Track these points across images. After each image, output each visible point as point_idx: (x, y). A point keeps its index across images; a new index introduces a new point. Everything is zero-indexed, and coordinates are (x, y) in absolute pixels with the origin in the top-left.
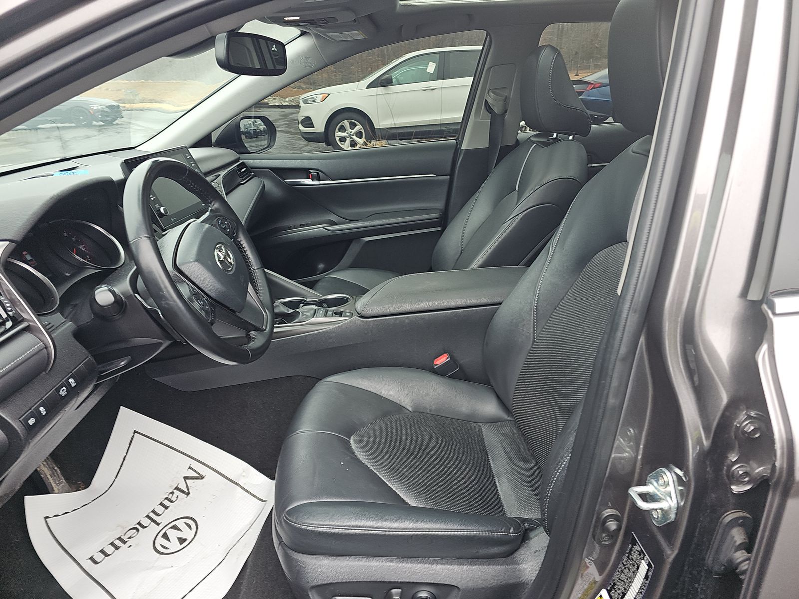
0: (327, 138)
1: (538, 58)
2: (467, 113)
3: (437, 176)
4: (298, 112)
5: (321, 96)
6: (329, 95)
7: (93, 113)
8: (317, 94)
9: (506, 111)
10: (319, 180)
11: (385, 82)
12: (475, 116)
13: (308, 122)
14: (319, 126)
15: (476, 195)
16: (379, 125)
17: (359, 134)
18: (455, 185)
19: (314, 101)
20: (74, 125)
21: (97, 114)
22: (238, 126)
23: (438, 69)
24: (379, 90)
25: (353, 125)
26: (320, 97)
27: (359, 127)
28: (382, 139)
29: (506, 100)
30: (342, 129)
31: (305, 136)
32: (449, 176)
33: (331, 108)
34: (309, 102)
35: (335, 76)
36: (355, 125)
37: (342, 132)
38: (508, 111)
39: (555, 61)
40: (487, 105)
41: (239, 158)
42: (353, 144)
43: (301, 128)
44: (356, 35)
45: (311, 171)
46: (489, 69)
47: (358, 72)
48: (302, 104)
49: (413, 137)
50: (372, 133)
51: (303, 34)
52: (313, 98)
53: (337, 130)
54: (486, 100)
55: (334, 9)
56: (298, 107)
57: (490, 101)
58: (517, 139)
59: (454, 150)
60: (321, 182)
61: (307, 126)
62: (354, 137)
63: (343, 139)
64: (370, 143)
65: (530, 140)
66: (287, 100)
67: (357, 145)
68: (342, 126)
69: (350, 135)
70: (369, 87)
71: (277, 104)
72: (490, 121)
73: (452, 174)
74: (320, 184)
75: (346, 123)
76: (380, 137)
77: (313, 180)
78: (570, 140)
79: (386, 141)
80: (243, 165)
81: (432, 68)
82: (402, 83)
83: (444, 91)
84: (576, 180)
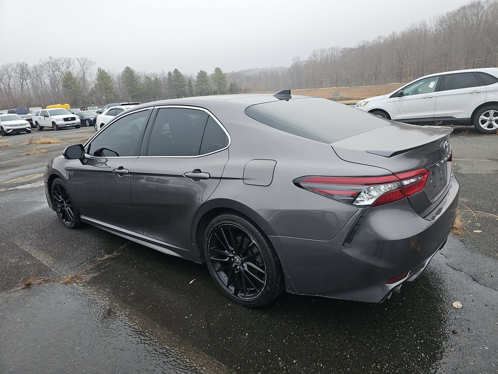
6: (368, 102)
26: (363, 104)
33: (367, 109)
70: (391, 97)
81: (432, 85)
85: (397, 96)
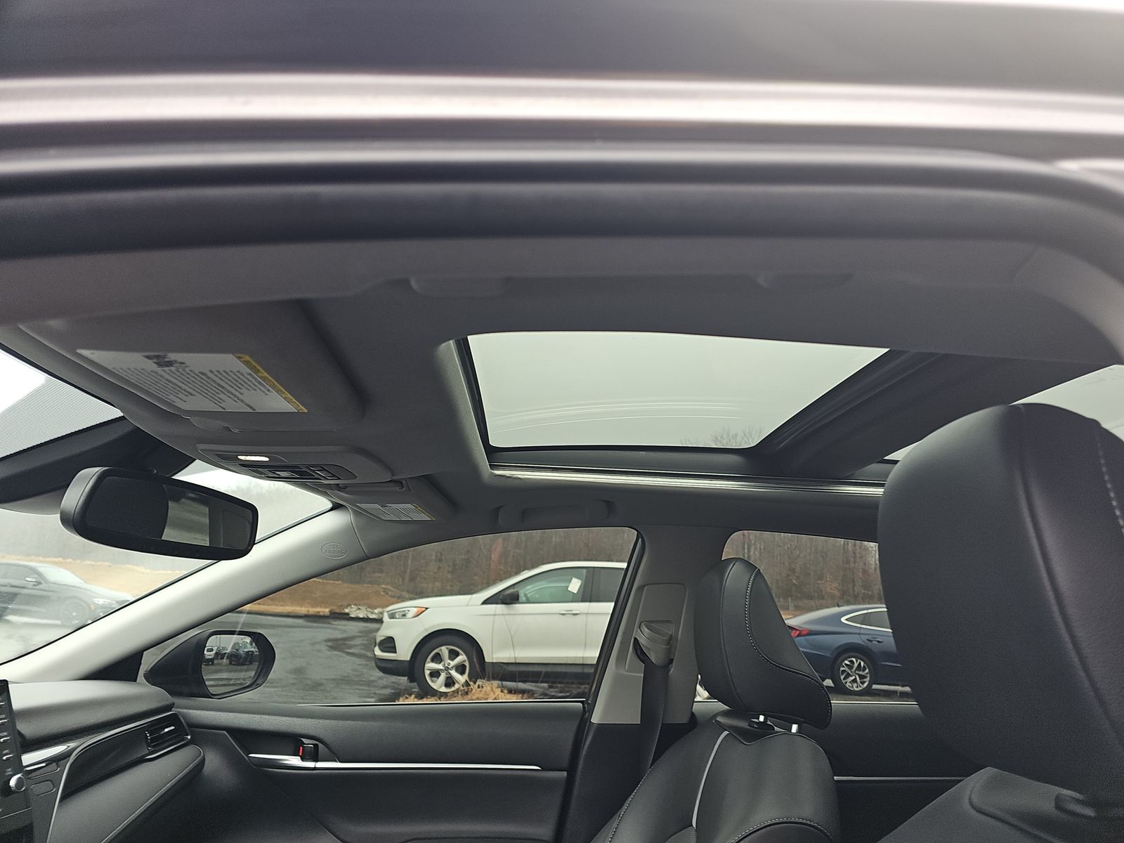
0: (412, 669)
1: (723, 580)
2: (605, 651)
3: (543, 769)
4: (378, 630)
5: (416, 609)
6: (427, 608)
7: (93, 609)
8: (412, 606)
9: (671, 661)
10: (316, 760)
11: (508, 598)
12: (616, 665)
13: (389, 644)
14: (404, 652)
15: (614, 822)
16: (492, 658)
17: (461, 669)
18: (576, 792)
19: (404, 615)
20: (59, 622)
21: (99, 610)
22: (201, 645)
23: (584, 588)
24: (499, 608)
25: (453, 655)
26: (414, 611)
27: (462, 658)
28: (494, 678)
29: (670, 641)
30: (438, 659)
31: (379, 664)
32: (565, 774)
34: (397, 616)
35: (451, 586)
36: (457, 654)
37: (436, 663)
38: (674, 661)
39: (753, 582)
40: (638, 648)
41: (174, 704)
42: (450, 682)
43: (378, 652)
44: (410, 511)
45: (305, 741)
46: (641, 588)
47: (482, 584)
48: (386, 618)
49: (540, 680)
50: (480, 668)
51: (335, 507)
52: (404, 611)
53: (429, 659)
54: (635, 638)
55: (333, 448)
56: (380, 621)
57: (643, 640)
58: (693, 713)
59: (577, 722)
60: (320, 765)
61: (385, 649)
62: (453, 673)
63: (435, 674)
64: (475, 683)
65: (717, 721)
66: (376, 611)
67: (454, 683)
68: (438, 655)
69: (447, 669)
70: (485, 602)
71: (361, 616)
72: (643, 675)
73: (571, 770)
74: (315, 769)
75: (444, 651)
76: (491, 675)
77: (303, 759)
78: (794, 734)
79: (500, 682)
80: (174, 719)
81: (575, 585)
82: (531, 601)
83: (590, 617)
84: (821, 830)
85: (500, 601)
